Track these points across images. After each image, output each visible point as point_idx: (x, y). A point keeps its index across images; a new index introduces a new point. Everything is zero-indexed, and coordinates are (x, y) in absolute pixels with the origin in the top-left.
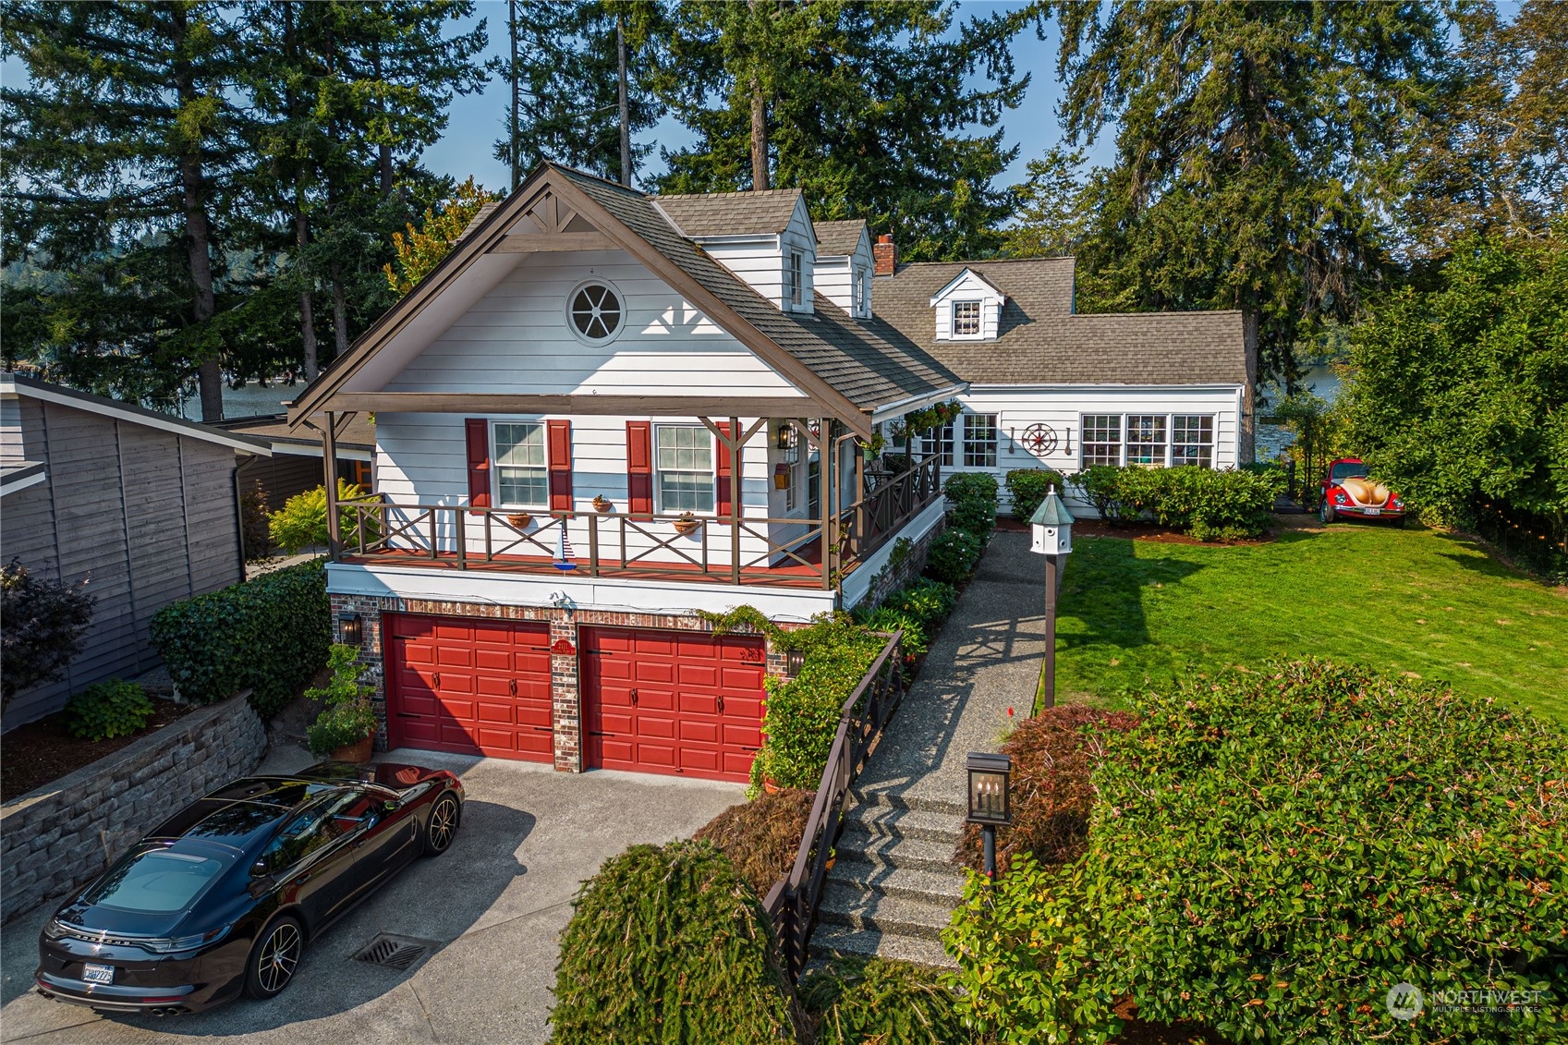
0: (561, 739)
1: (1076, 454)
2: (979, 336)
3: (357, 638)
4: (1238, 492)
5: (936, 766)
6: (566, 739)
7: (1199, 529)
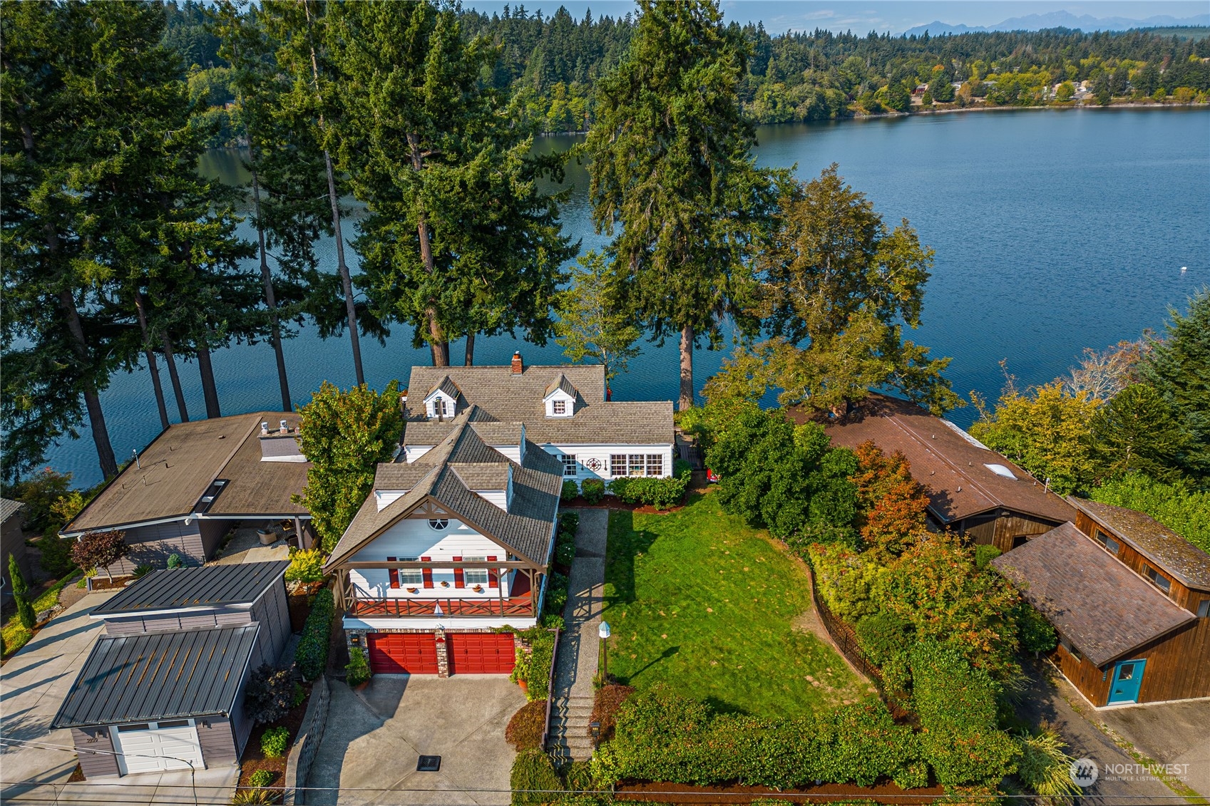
0: (441, 668)
1: (609, 469)
2: (565, 415)
3: (358, 644)
4: (671, 492)
5: (575, 681)
6: (443, 666)
7: (657, 507)
